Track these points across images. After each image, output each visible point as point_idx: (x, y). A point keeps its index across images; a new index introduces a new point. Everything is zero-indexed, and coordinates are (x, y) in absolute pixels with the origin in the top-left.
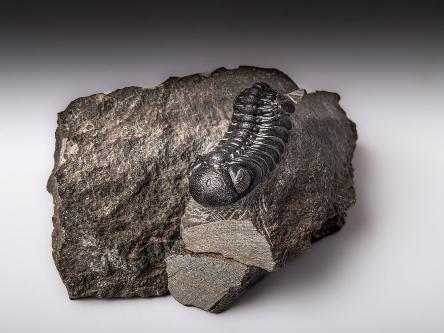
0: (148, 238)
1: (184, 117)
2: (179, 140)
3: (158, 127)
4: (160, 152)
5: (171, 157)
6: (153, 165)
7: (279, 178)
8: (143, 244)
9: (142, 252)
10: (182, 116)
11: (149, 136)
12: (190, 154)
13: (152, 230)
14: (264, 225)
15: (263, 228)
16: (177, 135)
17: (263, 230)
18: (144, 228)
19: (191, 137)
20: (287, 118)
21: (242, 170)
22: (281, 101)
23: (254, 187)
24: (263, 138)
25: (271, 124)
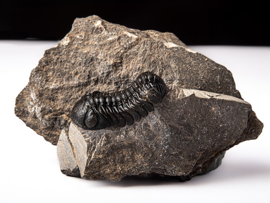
0: (62, 113)
1: (134, 62)
2: (120, 73)
3: (113, 59)
4: (103, 73)
5: (108, 80)
6: (95, 77)
7: (123, 133)
8: (56, 115)
9: (53, 118)
10: (133, 61)
11: (104, 61)
12: (121, 85)
13: (66, 111)
14: (95, 152)
15: (92, 153)
16: (122, 70)
17: (91, 154)
18: (62, 107)
19: (128, 76)
20: (149, 104)
21: (93, 116)
22: (150, 94)
23: (99, 129)
24: (129, 107)
25: (138, 102)
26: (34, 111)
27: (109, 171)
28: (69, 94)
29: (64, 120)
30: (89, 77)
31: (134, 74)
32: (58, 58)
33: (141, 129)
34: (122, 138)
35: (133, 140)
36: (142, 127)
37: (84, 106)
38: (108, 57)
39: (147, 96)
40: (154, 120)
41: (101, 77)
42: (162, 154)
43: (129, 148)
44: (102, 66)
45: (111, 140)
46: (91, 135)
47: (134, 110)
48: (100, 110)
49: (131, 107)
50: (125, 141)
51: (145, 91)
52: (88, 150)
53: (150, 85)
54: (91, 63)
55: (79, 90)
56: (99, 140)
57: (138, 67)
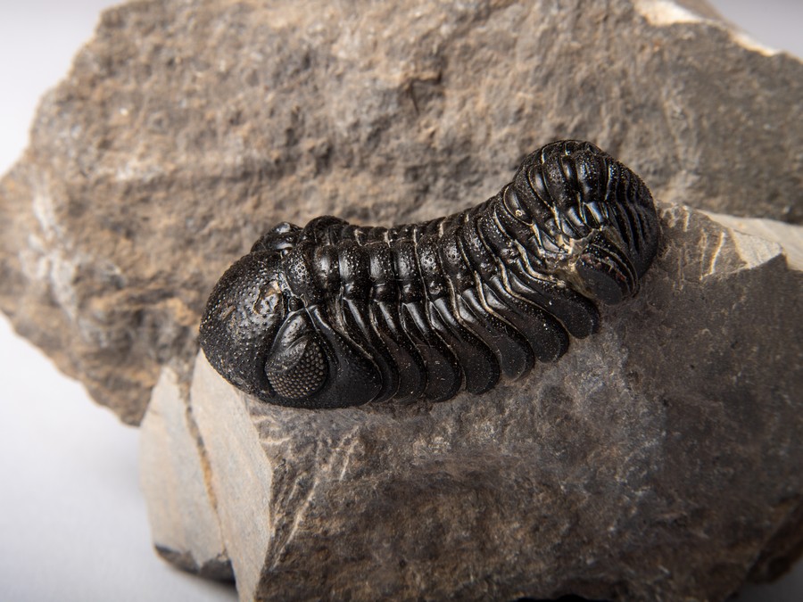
0: (166, 295)
1: (496, 83)
2: (431, 129)
3: (402, 63)
4: (356, 126)
5: (379, 155)
6: (320, 141)
7: (444, 430)
8: (142, 300)
9: (125, 314)
10: (495, 77)
11: (362, 70)
12: (436, 180)
13: (184, 285)
14: (307, 505)
15: (294, 508)
16: (440, 114)
17: (290, 514)
18: (168, 268)
19: (467, 143)
20: (579, 305)
21: (306, 350)
22: (588, 255)
23: (331, 406)
24: (478, 307)
25: (524, 288)
26: (48, 278)
27: (368, 590)
28: (201, 210)
29: (176, 324)
30: (292, 137)
31: (497, 135)
32: (157, 49)
33: (532, 412)
34: (440, 450)
35: (489, 457)
36: (536, 402)
37: (263, 295)
38: (381, 55)
39: (572, 266)
40: (594, 375)
41: (346, 142)
42: (615, 523)
43: (470, 491)
44: (350, 95)
45: (386, 457)
46: (293, 428)
47: (504, 324)
48: (340, 320)
49: (490, 310)
50: (450, 462)
51: (561, 241)
52: (275, 497)
53: (588, 213)
54: (303, 76)
55: (244, 196)
56: (330, 452)
57: (514, 105)
